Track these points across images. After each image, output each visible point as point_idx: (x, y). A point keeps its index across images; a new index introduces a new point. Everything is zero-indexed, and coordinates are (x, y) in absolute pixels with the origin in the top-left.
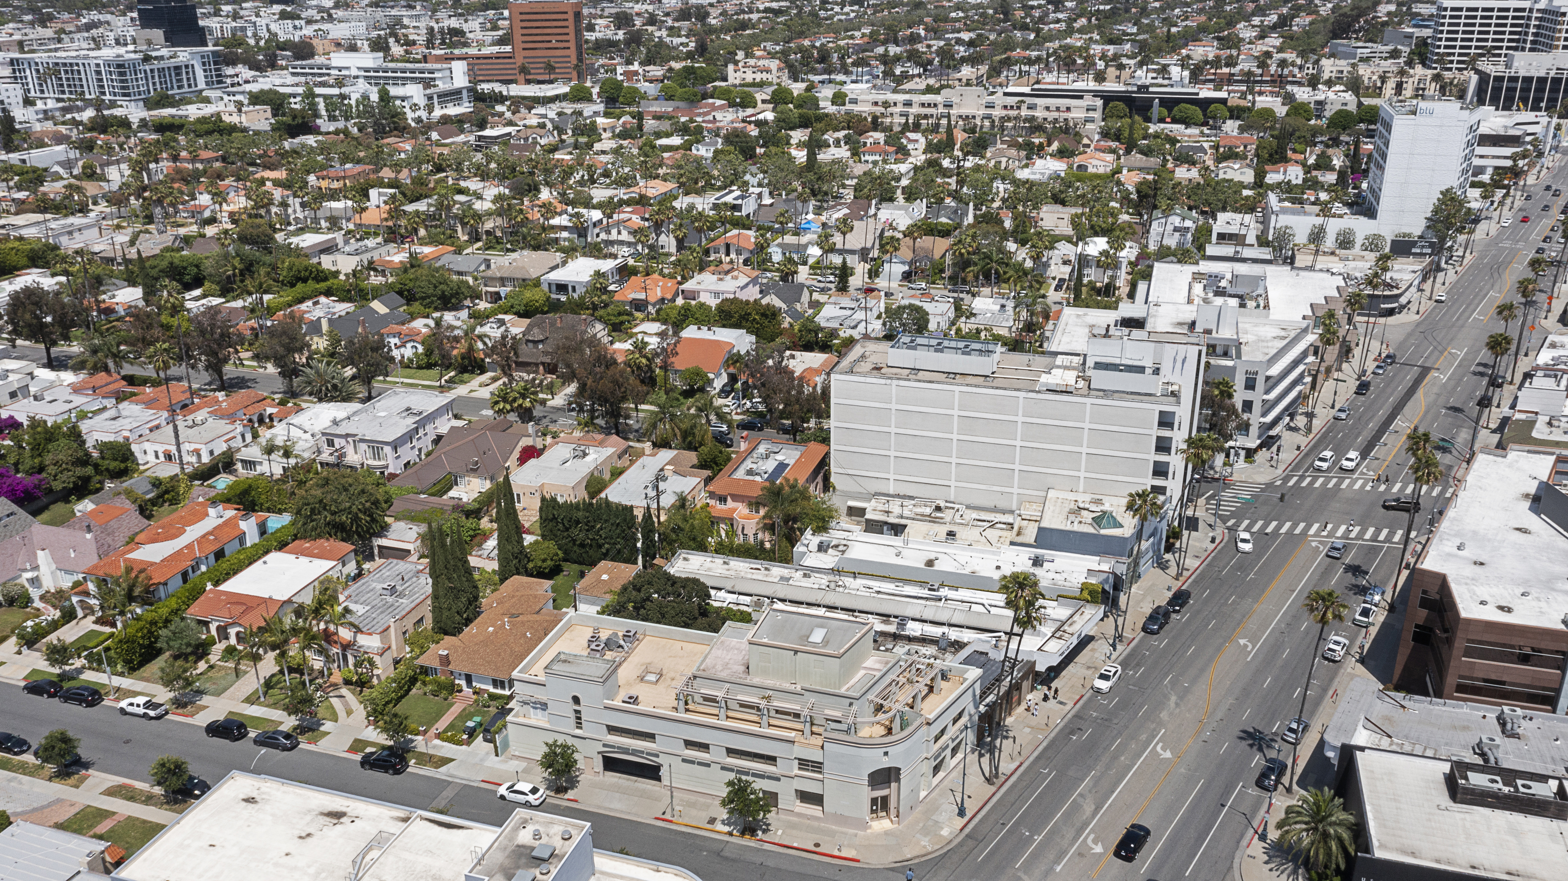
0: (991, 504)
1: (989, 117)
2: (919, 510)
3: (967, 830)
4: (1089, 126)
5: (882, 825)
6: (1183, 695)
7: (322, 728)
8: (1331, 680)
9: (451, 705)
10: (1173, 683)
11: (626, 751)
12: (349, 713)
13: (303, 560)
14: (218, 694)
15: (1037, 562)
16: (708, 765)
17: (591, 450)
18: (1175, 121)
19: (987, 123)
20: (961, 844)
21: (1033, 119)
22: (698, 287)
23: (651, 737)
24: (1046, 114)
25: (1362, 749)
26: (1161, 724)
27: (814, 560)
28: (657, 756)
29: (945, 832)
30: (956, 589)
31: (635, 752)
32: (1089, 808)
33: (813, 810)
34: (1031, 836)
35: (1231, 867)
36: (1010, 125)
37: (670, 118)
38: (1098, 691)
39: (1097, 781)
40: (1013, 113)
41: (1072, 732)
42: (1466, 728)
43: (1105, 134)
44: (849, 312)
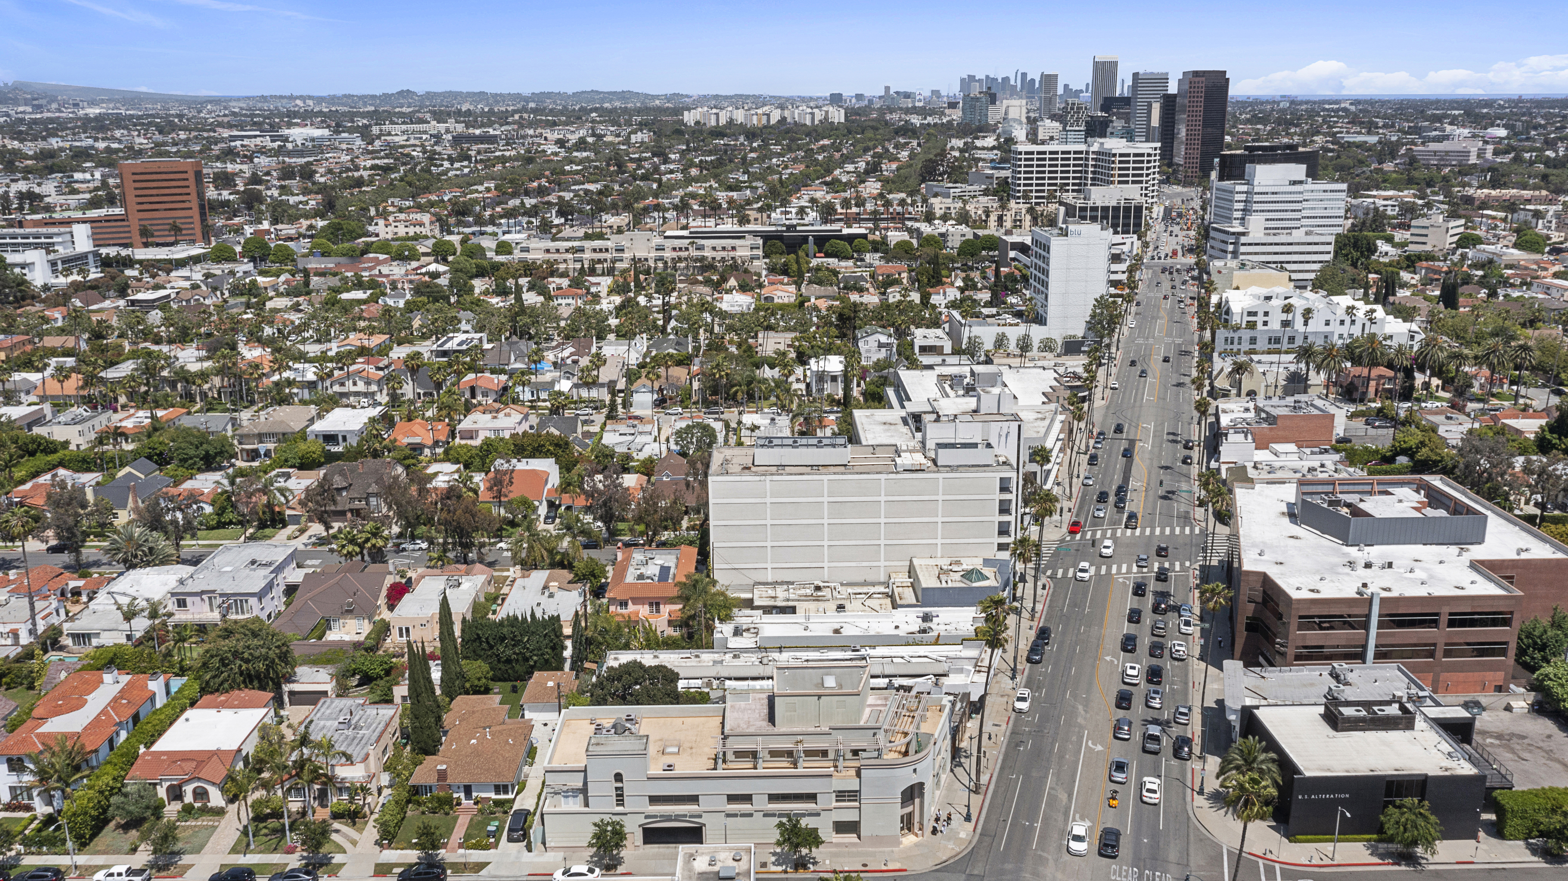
0: (861, 579)
1: (661, 259)
2: (803, 592)
3: (979, 830)
4: (756, 263)
5: (909, 840)
6: (1087, 704)
7: (334, 861)
8: (1186, 675)
9: (456, 819)
10: (1074, 696)
11: (668, 818)
12: (354, 843)
13: (227, 713)
14: (198, 850)
15: (926, 618)
16: (751, 815)
17: (463, 580)
18: (828, 255)
19: (660, 265)
20: (980, 841)
21: (703, 259)
22: (475, 426)
23: (693, 799)
24: (714, 254)
25: (1257, 707)
26: (1082, 728)
27: (735, 643)
28: (700, 816)
29: (963, 835)
30: (874, 647)
31: (677, 818)
32: (1063, 797)
33: (851, 838)
34: (1032, 825)
35: (1189, 818)
36: (683, 265)
37: (335, 275)
38: (1020, 712)
39: (1058, 775)
40: (684, 254)
41: (1017, 745)
42: (1312, 685)
43: (772, 270)
44: (631, 438)
